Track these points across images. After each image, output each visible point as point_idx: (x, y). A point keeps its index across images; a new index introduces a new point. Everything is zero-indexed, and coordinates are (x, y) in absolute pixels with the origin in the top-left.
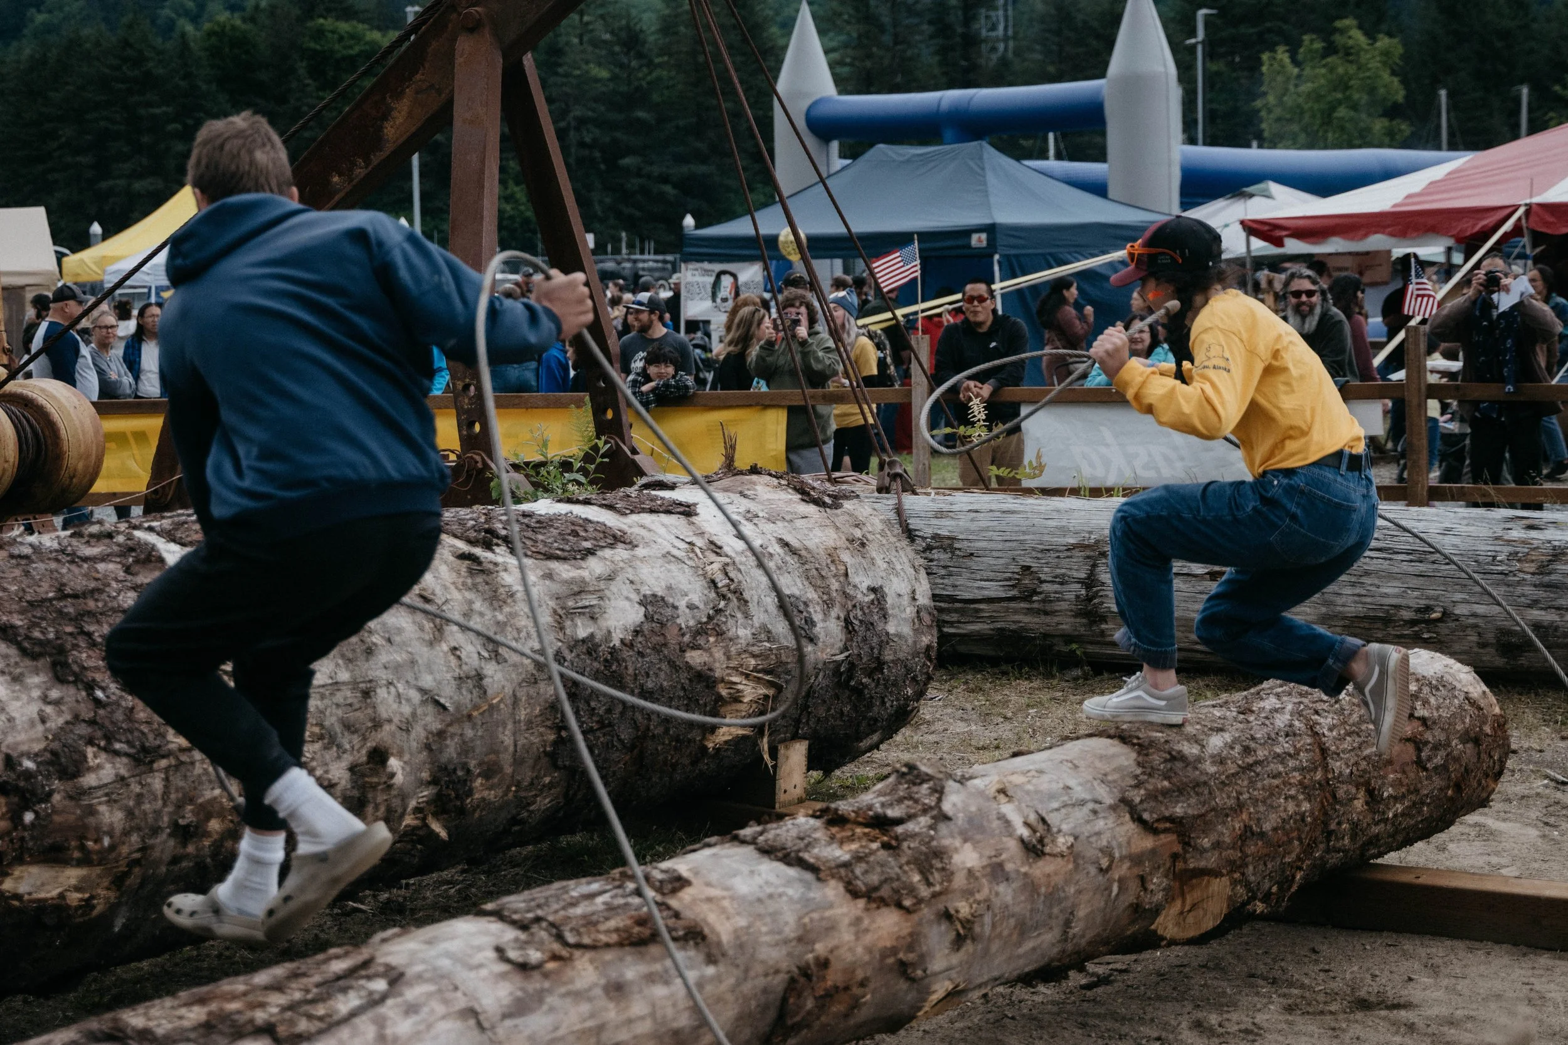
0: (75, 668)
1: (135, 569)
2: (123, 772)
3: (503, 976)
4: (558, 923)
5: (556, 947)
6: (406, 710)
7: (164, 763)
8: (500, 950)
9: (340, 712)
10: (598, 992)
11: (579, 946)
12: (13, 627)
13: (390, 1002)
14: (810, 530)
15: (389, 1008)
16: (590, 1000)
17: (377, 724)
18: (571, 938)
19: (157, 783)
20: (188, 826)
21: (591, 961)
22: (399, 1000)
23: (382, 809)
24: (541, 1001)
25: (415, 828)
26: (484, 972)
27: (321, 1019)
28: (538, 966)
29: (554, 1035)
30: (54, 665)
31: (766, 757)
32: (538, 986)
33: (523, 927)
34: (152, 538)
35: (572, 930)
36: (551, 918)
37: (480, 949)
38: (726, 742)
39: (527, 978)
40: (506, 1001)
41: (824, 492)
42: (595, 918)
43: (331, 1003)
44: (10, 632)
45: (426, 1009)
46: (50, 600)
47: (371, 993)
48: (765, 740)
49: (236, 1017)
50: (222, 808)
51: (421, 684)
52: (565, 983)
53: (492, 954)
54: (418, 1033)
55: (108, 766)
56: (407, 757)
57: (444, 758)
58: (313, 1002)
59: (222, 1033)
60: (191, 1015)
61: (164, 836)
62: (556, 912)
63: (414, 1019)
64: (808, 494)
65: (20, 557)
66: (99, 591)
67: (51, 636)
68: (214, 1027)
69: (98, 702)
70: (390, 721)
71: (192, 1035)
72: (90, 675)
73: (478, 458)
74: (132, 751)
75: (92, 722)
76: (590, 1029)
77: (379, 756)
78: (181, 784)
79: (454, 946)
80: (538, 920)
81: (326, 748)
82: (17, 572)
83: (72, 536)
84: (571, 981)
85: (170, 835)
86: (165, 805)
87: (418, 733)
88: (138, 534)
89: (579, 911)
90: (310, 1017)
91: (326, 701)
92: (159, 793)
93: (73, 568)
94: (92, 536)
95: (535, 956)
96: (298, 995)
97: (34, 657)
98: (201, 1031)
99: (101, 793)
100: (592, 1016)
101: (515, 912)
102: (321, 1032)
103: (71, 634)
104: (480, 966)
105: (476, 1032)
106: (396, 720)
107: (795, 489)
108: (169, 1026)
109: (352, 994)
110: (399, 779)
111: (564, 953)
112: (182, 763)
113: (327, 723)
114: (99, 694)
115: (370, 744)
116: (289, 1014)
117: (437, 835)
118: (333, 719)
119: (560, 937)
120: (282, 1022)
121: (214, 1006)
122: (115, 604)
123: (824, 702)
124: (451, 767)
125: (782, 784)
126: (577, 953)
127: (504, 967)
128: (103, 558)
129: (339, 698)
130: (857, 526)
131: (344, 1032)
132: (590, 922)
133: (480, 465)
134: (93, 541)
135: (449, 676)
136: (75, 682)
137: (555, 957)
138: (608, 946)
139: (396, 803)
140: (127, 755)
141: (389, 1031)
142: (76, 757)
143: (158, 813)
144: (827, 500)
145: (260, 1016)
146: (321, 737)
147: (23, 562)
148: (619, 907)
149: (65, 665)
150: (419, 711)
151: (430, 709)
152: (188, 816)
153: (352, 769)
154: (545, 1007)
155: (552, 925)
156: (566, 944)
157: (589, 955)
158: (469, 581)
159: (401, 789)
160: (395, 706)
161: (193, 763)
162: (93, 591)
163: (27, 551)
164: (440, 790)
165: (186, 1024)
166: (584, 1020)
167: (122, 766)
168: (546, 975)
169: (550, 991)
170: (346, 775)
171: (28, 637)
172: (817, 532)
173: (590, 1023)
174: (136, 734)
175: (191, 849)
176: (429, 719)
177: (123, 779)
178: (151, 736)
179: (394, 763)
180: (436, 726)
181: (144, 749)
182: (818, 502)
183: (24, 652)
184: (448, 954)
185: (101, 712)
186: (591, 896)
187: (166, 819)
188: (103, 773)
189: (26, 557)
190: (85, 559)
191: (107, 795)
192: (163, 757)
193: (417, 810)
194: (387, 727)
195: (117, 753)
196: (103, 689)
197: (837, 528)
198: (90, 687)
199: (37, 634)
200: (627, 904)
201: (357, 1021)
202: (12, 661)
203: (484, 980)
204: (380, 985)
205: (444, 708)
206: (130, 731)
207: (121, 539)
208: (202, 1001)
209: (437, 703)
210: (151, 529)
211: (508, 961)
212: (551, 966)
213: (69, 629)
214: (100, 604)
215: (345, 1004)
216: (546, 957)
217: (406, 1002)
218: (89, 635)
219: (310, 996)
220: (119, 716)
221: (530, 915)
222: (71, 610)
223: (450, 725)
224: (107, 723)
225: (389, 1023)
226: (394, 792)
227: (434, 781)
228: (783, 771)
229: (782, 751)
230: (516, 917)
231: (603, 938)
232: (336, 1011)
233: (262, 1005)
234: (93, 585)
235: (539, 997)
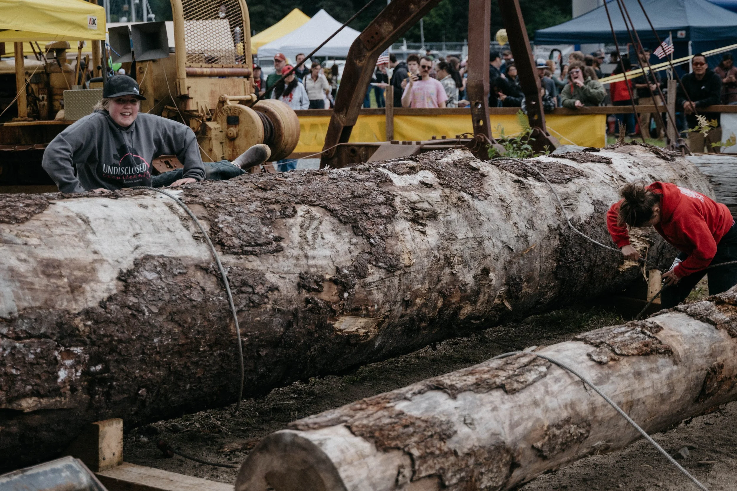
0: (362, 229)
1: (381, 185)
2: (382, 276)
3: (592, 366)
4: (611, 344)
5: (612, 355)
6: (497, 251)
7: (398, 272)
8: (589, 355)
9: (469, 251)
10: (631, 375)
11: (622, 355)
12: (335, 210)
13: (548, 377)
14: (662, 171)
15: (548, 379)
16: (628, 379)
17: (485, 257)
18: (618, 352)
19: (396, 281)
20: (408, 301)
21: (627, 362)
22: (552, 376)
23: (487, 295)
24: (608, 378)
25: (498, 305)
26: (584, 365)
27: (522, 383)
28: (606, 363)
29: (614, 394)
30: (353, 227)
31: (645, 276)
32: (607, 372)
33: (597, 346)
34: (386, 171)
35: (618, 347)
36: (608, 342)
37: (580, 355)
38: (627, 269)
39: (602, 368)
40: (595, 378)
41: (666, 153)
42: (626, 343)
43: (525, 376)
44: (334, 212)
45: (563, 381)
46: (349, 198)
47: (540, 372)
48: (644, 268)
49: (488, 381)
50: (422, 293)
51: (503, 239)
52: (618, 371)
53: (586, 358)
54: (561, 390)
55: (377, 273)
56: (497, 272)
57: (511, 273)
58: (516, 375)
59: (483, 387)
60: (470, 380)
61: (398, 305)
62: (609, 340)
63: (559, 384)
64: (660, 154)
65: (334, 179)
66: (369, 195)
67: (351, 214)
68: (480, 385)
69: (371, 244)
70: (490, 256)
71: (472, 388)
72: (368, 232)
73: (482, 137)
74: (386, 267)
75: (370, 253)
76: (628, 392)
77: (486, 271)
78: (406, 282)
79: (569, 353)
80: (602, 343)
81: (464, 267)
82: (333, 186)
83: (351, 169)
84: (620, 370)
85: (401, 305)
86: (399, 291)
87: (501, 261)
88: (379, 169)
89: (619, 339)
90: (518, 382)
91: (464, 246)
92: (397, 286)
93: (355, 184)
94: (360, 170)
95: (604, 359)
96: (511, 372)
97: (345, 224)
98: (475, 386)
99: (373, 285)
100: (629, 386)
101: (592, 339)
102: (523, 388)
103: (359, 214)
104: (582, 362)
105: (584, 391)
106: (492, 255)
107: (653, 152)
108: (462, 384)
109: (533, 372)
110: (494, 282)
111: (616, 357)
112: (406, 272)
113: (464, 256)
114: (372, 241)
115: (482, 266)
116: (509, 380)
117: (507, 308)
118: (467, 254)
119: (613, 351)
120: (507, 383)
121: (477, 376)
122: (375, 201)
123: (669, 251)
124: (514, 277)
125: (650, 289)
126: (621, 358)
127: (593, 363)
128: (368, 180)
129: (469, 244)
130: (683, 169)
131: (532, 389)
132: (624, 345)
133: (483, 140)
134: (361, 172)
135: (513, 236)
136: (362, 235)
137: (613, 359)
138: (633, 355)
139: (492, 293)
140: (384, 268)
141: (549, 389)
142: (364, 269)
143: (396, 295)
144: (669, 157)
145: (498, 381)
146: (462, 263)
147: (335, 181)
148: (635, 338)
149: (358, 227)
150: (502, 251)
151: (506, 251)
152: (408, 295)
153: (475, 277)
154: (610, 381)
155: (609, 345)
156: (616, 354)
157: (626, 359)
158: (520, 192)
159: (494, 287)
160: (492, 249)
161: (410, 273)
162: (366, 195)
163: (336, 176)
164: (509, 288)
165: (469, 383)
166: (626, 388)
167: (382, 273)
168: (610, 367)
169: (612, 374)
170: (472, 280)
171: (342, 215)
172: (666, 172)
173: (628, 389)
174: (388, 259)
175: (409, 311)
176: (506, 255)
177: (382, 279)
178: (394, 260)
179: (492, 275)
180: (509, 258)
181: (391, 266)
182: (664, 158)
183: (340, 221)
184: (567, 356)
185: (373, 249)
186: (623, 333)
187: (399, 297)
188: (374, 276)
189: (336, 179)
190: (360, 180)
191: (376, 286)
192: (398, 269)
193: (500, 296)
194: (489, 258)
195: (380, 267)
196: (373, 238)
197: (674, 170)
198: (368, 237)
199: (345, 213)
200: (638, 337)
201: (536, 384)
202: (336, 225)
203: (585, 368)
204: (543, 369)
205: (512, 250)
206: (385, 258)
207: (373, 171)
208: (471, 373)
209: (509, 248)
210: (384, 167)
211: (593, 360)
212: (611, 363)
213: (358, 212)
214: (370, 201)
215: (531, 377)
216: (609, 359)
217: (555, 377)
218: (366, 214)
219: (516, 373)
220: (381, 251)
221: (598, 341)
222: (358, 203)
223: (514, 258)
224: (376, 254)
225: (549, 386)
226: (492, 288)
227: (507, 284)
228: (651, 284)
229: (651, 273)
230: (592, 341)
231: (632, 352)
232: (528, 380)
233: (498, 376)
234: (366, 192)
235: (608, 376)
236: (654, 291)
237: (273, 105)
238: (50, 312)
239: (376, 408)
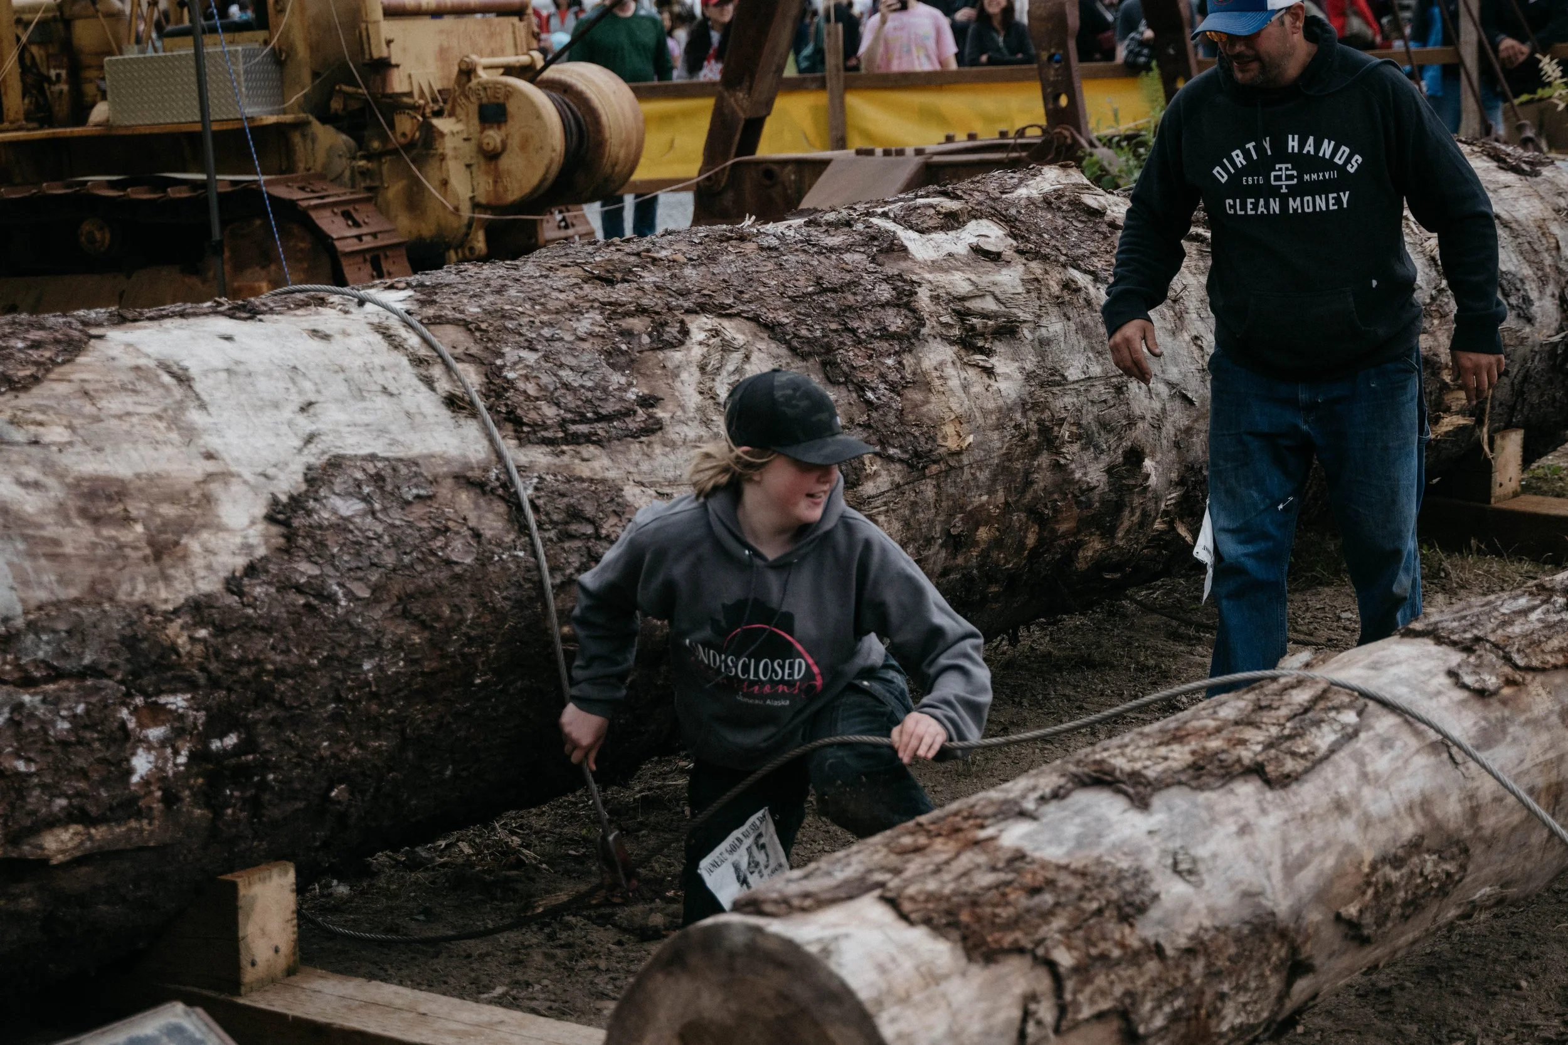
0: (845, 368)
1: (880, 258)
2: (897, 479)
3: (1463, 703)
4: (1502, 644)
5: (1507, 670)
6: (1157, 405)
7: (934, 468)
8: (1452, 674)
9: (1095, 410)
10: (1554, 719)
11: (1529, 669)
12: (780, 324)
13: (1363, 736)
14: (1516, 199)
15: (1364, 741)
16: (1548, 728)
17: (1131, 421)
18: (1521, 662)
19: (928, 490)
20: (959, 535)
21: (1543, 685)
22: (1371, 733)
23: (1138, 513)
24: (1504, 731)
25: (1162, 532)
26: (1444, 700)
27: (1303, 756)
28: (1494, 693)
29: (1519, 769)
30: (824, 364)
31: (1486, 448)
32: (1499, 714)
33: (1468, 649)
34: (890, 225)
35: (1518, 651)
36: (1492, 638)
37: (1431, 674)
38: (1447, 433)
39: (1487, 705)
40: (1473, 732)
41: (1519, 159)
42: (1535, 637)
43: (1308, 738)
44: (778, 330)
45: (1399, 744)
46: (810, 294)
47: (1344, 726)
48: (1485, 430)
49: (1223, 756)
50: (989, 515)
51: (1168, 377)
52: (1524, 711)
53: (1446, 681)
54: (1397, 769)
55: (884, 473)
56: (1159, 456)
57: (1191, 458)
58: (1289, 737)
59: (1211, 774)
60: (1176, 755)
61: (937, 547)
62: (1494, 631)
63: (1390, 754)
64: (1505, 161)
65: (770, 248)
66: (856, 284)
67: (818, 334)
68: (1202, 768)
69: (869, 403)
70: (1143, 418)
71: (1183, 778)
72: (860, 375)
73: (1067, 133)
74: (905, 456)
75: (867, 426)
76: (1551, 761)
77: (1135, 456)
78: (952, 490)
79: (1402, 670)
80: (1477, 639)
81: (1084, 448)
82: (770, 266)
83: (808, 224)
84: (1529, 708)
85: (942, 546)
86: (937, 514)
87: (1169, 430)
88: (875, 221)
89: (1516, 629)
90: (1294, 754)
91: (1082, 398)
92: (932, 501)
93: (822, 258)
94: (829, 224)
95: (1491, 681)
96: (1274, 731)
97: (804, 357)
98: (1191, 772)
99: (879, 502)
100: (1552, 746)
101: (1452, 632)
102: (1307, 771)
103: (836, 331)
104: (1439, 693)
105: (1450, 766)
106: (1148, 417)
107: (1489, 155)
108: (1160, 768)
109: (1325, 728)
110: (1153, 480)
111: (1518, 677)
112: (952, 468)
113: (1084, 422)
114: (870, 395)
115: (1127, 444)
116: (1273, 752)
117: (1183, 539)
118: (1090, 417)
119: (1508, 659)
120: (1269, 760)
121: (1194, 745)
122: (872, 298)
123: (1538, 387)
124: (1197, 466)
125: (1497, 477)
126: (1529, 677)
127: (1462, 695)
128: (849, 248)
129: (1094, 394)
130: (1560, 194)
131: (1328, 770)
132: (1533, 643)
133: (1069, 141)
134: (832, 231)
135: (1193, 368)
136: (845, 383)
137: (1509, 682)
138: (1555, 667)
139: (1151, 506)
140: (901, 461)
141: (1369, 769)
142: (856, 464)
143: (931, 522)
144: (1526, 168)
145: (1246, 755)
146: (1079, 437)
147: (774, 254)
148: (1555, 624)
149: (834, 364)
150: (1168, 407)
151: (1178, 403)
152: (958, 525)
153: (1110, 471)
154: (1509, 739)
155: (1496, 646)
156: (1516, 667)
157: (1540, 678)
158: (1201, 264)
159: (1155, 491)
160: (1147, 401)
161: (962, 468)
162: (849, 284)
163: (775, 242)
164: (1187, 492)
165: (1176, 765)
166: (1545, 752)
167: (897, 473)
168: (1504, 702)
169: (1510, 720)
170: (1104, 478)
171: (796, 336)
172: (1523, 202)
173: (1551, 755)
174: (908, 438)
175: (960, 560)
176: (1177, 415)
177: (898, 486)
178: (922, 440)
179: (1148, 463)
180: (1184, 422)
181: (917, 454)
182: (1516, 170)
183: (793, 350)
184: (1400, 681)
185: (874, 414)
186: (1525, 612)
187: (938, 528)
188: (879, 480)
189: (776, 249)
190: (831, 250)
191: (885, 504)
192: (935, 462)
193: (1166, 513)
194: (1140, 425)
195: (890, 459)
196: (873, 390)
197: (1542, 198)
198: (861, 388)
199: (804, 332)
200: (1562, 620)
201: (1336, 757)
202: (784, 362)
203: (1446, 709)
204: (1350, 717)
205: (1191, 402)
206: (902, 435)
207: (860, 226)
208: (1177, 737)
209: (1185, 398)
210: (885, 215)
211: (1464, 687)
212: (1507, 691)
213: (834, 326)
214: (859, 298)
215: (1323, 738)
216: (1501, 681)
217: (1378, 735)
218: (853, 331)
219: (1287, 732)
220: (892, 419)
221: (1468, 635)
222: (833, 305)
223: (1196, 421)
224: (881, 428)
225: (1367, 759)
226: (1150, 495)
227: (1181, 482)
228: (1497, 464)
229: (1498, 441)
230: (1455, 637)
231: (1552, 660)
232: (1317, 748)
233: (1243, 742)
234: (848, 277)
235: (1502, 725)
236: (1506, 482)
237: (581, 75)
238: (104, 611)
239: (952, 846)
